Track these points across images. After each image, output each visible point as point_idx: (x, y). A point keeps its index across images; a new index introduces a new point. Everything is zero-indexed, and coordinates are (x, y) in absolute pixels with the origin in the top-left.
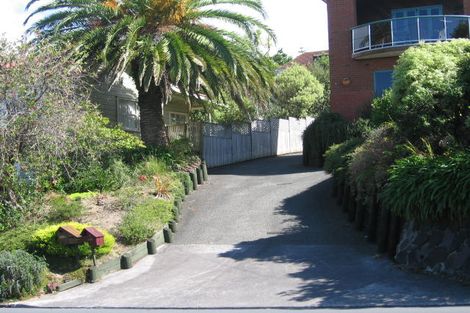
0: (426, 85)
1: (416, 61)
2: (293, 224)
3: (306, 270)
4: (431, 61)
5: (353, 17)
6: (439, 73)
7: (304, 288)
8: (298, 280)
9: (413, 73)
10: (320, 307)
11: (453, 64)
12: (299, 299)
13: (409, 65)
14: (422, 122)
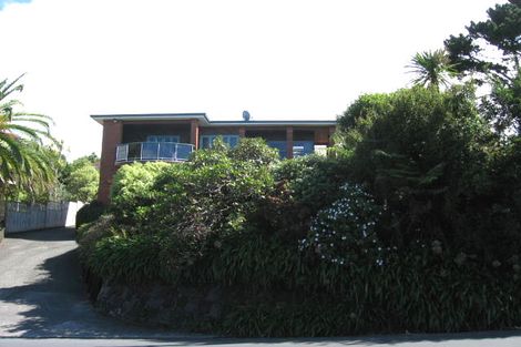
0: (131, 190)
1: (127, 174)
2: (44, 277)
3: (33, 310)
4: (137, 175)
5: (120, 137)
6: (141, 183)
7: (22, 323)
8: (22, 317)
9: (123, 181)
10: (21, 337)
11: (151, 178)
12: (11, 331)
13: (122, 177)
14: (122, 214)
